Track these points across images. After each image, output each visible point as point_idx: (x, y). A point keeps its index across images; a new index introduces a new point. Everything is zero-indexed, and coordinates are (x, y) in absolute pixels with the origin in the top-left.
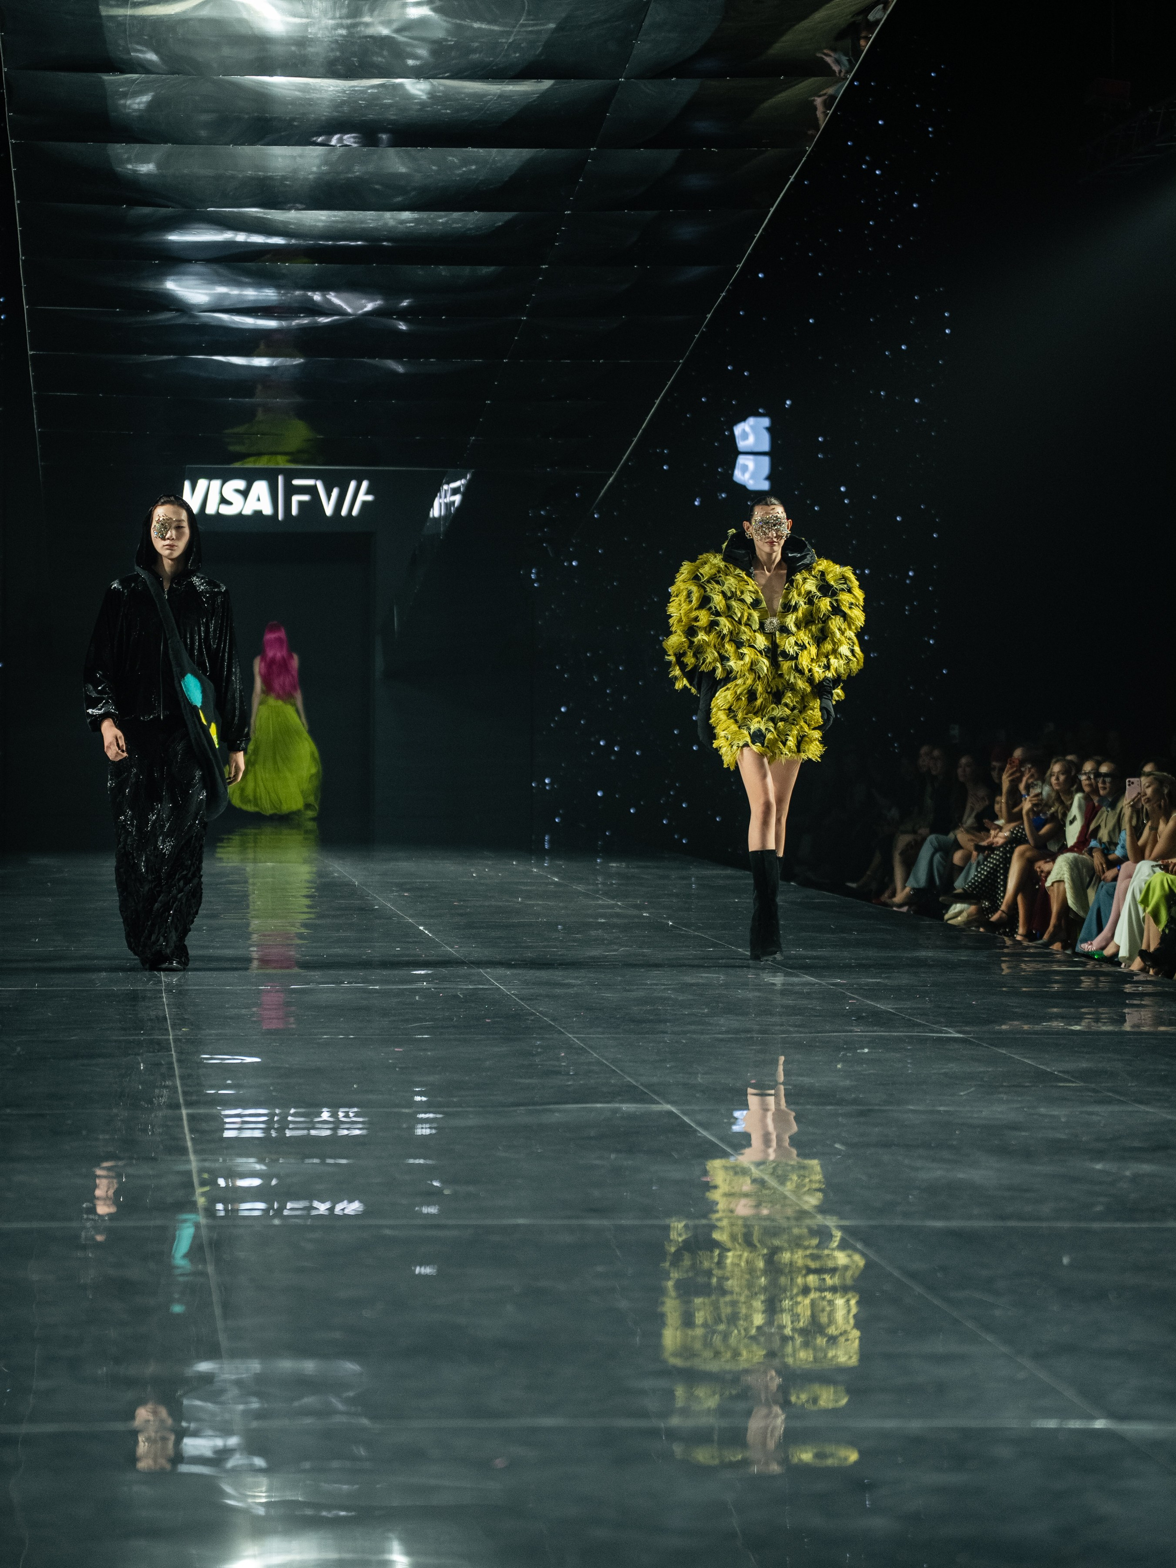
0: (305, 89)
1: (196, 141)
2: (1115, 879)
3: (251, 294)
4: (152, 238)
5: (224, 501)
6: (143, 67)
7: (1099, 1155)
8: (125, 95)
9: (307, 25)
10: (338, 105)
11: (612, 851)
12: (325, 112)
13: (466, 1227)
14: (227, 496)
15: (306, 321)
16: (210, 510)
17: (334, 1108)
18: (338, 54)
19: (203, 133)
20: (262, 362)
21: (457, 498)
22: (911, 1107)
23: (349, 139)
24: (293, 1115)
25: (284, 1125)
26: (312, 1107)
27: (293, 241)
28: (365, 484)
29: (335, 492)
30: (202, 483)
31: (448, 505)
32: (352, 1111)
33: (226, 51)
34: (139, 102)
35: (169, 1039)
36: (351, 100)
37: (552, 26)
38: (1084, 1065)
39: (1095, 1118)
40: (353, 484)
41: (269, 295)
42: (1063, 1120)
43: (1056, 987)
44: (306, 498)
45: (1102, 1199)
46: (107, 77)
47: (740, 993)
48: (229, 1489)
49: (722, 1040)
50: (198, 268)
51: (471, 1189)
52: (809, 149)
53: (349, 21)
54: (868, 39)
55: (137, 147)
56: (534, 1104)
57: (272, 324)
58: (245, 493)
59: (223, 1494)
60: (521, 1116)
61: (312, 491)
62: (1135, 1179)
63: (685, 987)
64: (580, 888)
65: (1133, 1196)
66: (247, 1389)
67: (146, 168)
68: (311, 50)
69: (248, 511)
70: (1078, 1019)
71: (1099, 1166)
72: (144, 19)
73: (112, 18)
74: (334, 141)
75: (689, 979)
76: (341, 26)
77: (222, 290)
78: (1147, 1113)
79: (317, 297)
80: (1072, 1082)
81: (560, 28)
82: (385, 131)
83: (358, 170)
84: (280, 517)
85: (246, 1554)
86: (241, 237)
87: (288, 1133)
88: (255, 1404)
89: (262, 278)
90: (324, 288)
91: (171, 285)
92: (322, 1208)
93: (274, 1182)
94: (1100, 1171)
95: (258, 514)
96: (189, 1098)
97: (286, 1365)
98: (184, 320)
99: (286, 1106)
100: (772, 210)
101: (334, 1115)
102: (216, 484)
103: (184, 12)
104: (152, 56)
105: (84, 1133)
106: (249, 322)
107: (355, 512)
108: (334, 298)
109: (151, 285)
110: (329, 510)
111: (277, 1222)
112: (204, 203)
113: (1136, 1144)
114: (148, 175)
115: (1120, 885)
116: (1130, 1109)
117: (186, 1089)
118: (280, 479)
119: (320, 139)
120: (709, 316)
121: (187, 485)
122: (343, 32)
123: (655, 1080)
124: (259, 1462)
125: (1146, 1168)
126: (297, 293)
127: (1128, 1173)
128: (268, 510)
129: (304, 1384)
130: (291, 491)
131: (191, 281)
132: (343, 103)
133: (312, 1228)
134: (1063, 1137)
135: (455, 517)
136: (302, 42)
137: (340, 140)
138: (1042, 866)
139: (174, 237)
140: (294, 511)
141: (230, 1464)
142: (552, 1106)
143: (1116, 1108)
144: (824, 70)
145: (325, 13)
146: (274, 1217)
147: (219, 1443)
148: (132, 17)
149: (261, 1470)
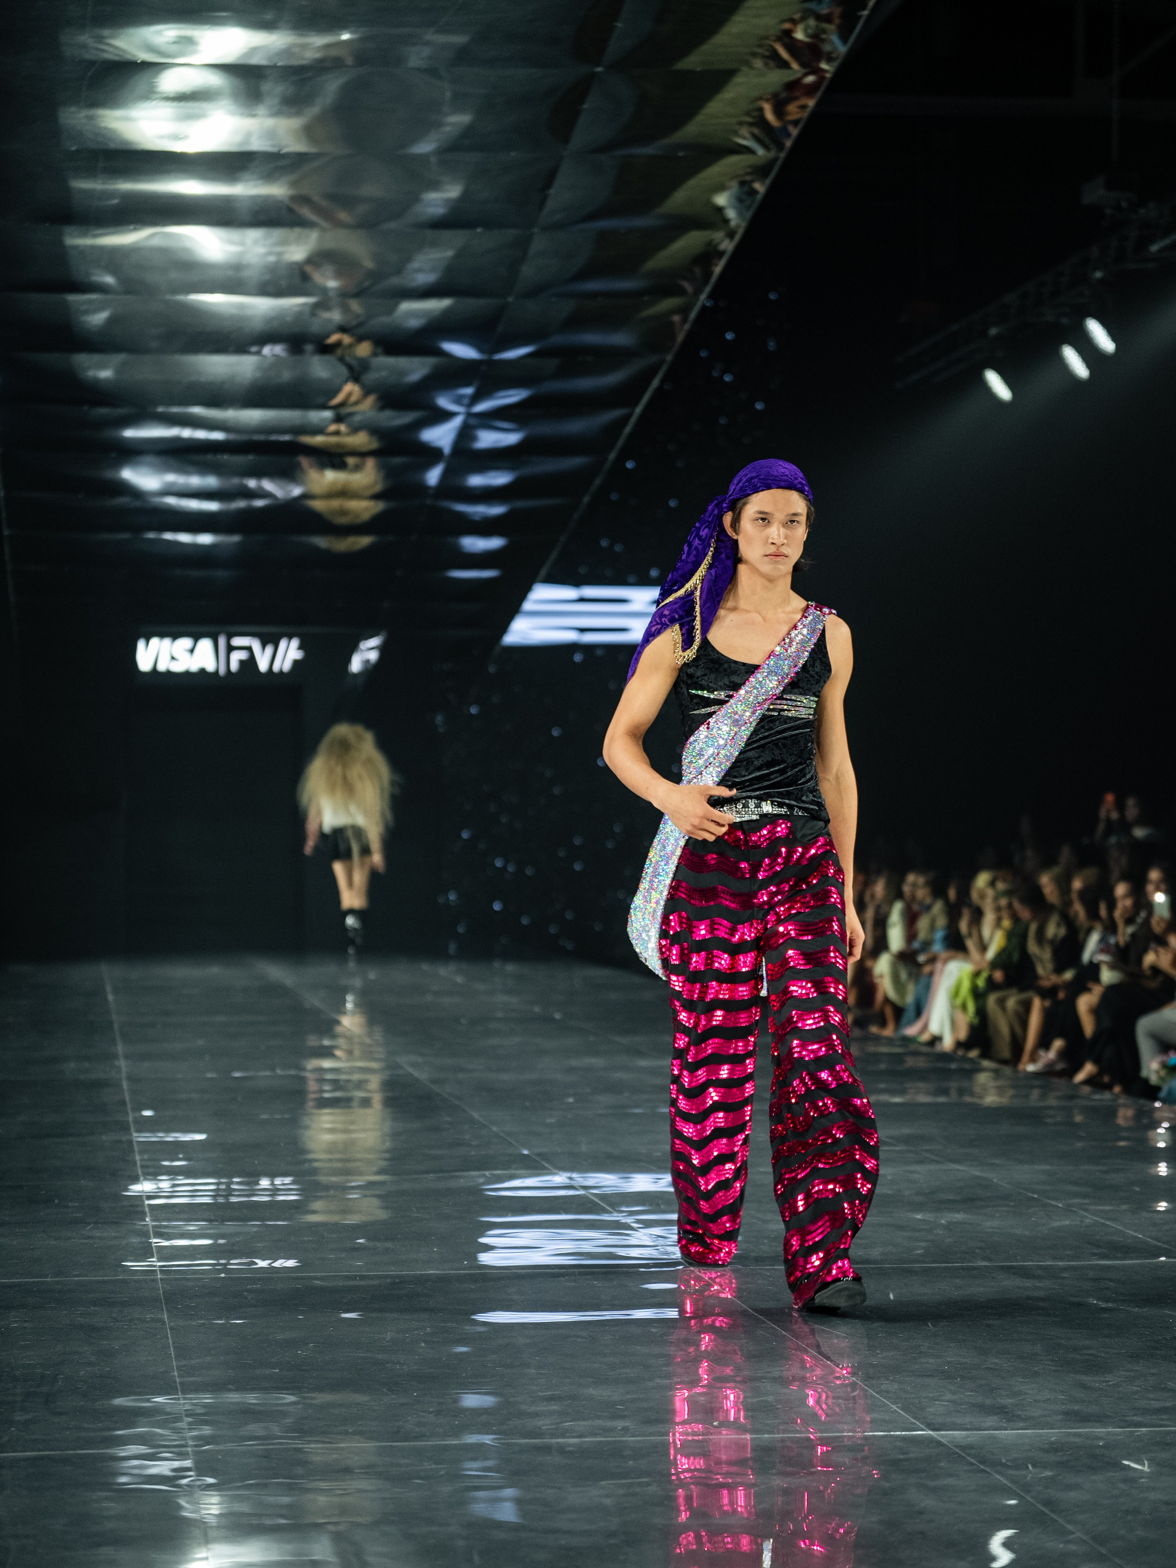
0: (241, 306)
1: (147, 351)
2: (931, 974)
3: (195, 481)
4: (110, 433)
5: (173, 658)
6: (101, 289)
7: (919, 1207)
8: (87, 312)
9: (241, 254)
10: (269, 320)
11: (507, 956)
12: (257, 326)
13: (386, 1277)
14: (175, 656)
15: (241, 504)
16: (162, 667)
17: (272, 1175)
18: (267, 277)
19: (154, 344)
20: (205, 539)
21: (373, 656)
22: (762, 1170)
23: (278, 350)
24: (238, 1183)
25: (229, 1192)
26: (252, 1176)
27: (232, 437)
28: (295, 643)
29: (269, 649)
30: (155, 641)
31: (367, 662)
32: (288, 1180)
33: (174, 275)
34: (99, 318)
35: (128, 1121)
36: (280, 316)
37: (450, 253)
38: (906, 1131)
39: (915, 1176)
40: (283, 644)
41: (211, 481)
42: (889, 1178)
43: (883, 1066)
44: (242, 655)
45: (923, 1244)
46: (73, 298)
47: (619, 1075)
48: (182, 1502)
49: (601, 1115)
50: (149, 459)
51: (389, 1245)
52: (669, 358)
53: (278, 249)
54: (717, 265)
55: (97, 357)
56: (442, 1171)
57: (212, 506)
58: (192, 651)
59: (180, 1507)
60: (430, 1181)
61: (249, 649)
62: (950, 1226)
63: (570, 1070)
64: (480, 987)
65: (948, 1240)
66: (200, 1418)
67: (105, 374)
68: (246, 274)
69: (194, 668)
70: (902, 1092)
71: (919, 1217)
72: (102, 249)
73: (76, 247)
74: (267, 350)
75: (574, 1062)
76: (269, 253)
77: (171, 478)
78: (958, 1170)
79: (252, 483)
80: (895, 1145)
81: (458, 255)
82: (310, 341)
83: (286, 376)
84: (222, 671)
85: (198, 1556)
86: (186, 433)
87: (234, 1200)
88: (207, 1431)
89: (204, 469)
90: (259, 474)
91: (128, 474)
92: (262, 1264)
93: (221, 1241)
94: (920, 1220)
95: (203, 671)
96: (146, 1170)
97: (234, 1397)
98: (138, 504)
99: (230, 1176)
100: (639, 410)
101: (272, 1184)
102: (167, 641)
103: (136, 243)
104: (109, 280)
105: (56, 1201)
106: (194, 505)
107: (287, 667)
108: (268, 485)
109: (109, 474)
110: (263, 665)
111: (223, 1275)
112: (157, 405)
113: (951, 1197)
114: (107, 381)
115: (936, 978)
116: (944, 1167)
117: (144, 1163)
118: (222, 641)
119: (254, 349)
120: (586, 499)
121: (141, 644)
122: (272, 259)
123: (544, 1150)
124: (211, 1480)
125: (959, 1217)
126: (236, 481)
127: (943, 1222)
128: (210, 667)
129: (249, 1413)
130: (230, 649)
131: (144, 470)
132: (273, 319)
133: (254, 1280)
134: (890, 1192)
135: (371, 671)
136: (238, 267)
137: (271, 350)
138: (869, 963)
139: (130, 433)
140: (234, 666)
141: (184, 1481)
142: (457, 1174)
143: (933, 1167)
144: (681, 292)
145: (256, 242)
146: (219, 1271)
147: (176, 1464)
148: (93, 247)
149: (209, 1487)
